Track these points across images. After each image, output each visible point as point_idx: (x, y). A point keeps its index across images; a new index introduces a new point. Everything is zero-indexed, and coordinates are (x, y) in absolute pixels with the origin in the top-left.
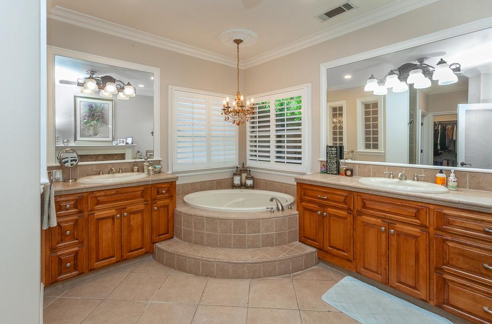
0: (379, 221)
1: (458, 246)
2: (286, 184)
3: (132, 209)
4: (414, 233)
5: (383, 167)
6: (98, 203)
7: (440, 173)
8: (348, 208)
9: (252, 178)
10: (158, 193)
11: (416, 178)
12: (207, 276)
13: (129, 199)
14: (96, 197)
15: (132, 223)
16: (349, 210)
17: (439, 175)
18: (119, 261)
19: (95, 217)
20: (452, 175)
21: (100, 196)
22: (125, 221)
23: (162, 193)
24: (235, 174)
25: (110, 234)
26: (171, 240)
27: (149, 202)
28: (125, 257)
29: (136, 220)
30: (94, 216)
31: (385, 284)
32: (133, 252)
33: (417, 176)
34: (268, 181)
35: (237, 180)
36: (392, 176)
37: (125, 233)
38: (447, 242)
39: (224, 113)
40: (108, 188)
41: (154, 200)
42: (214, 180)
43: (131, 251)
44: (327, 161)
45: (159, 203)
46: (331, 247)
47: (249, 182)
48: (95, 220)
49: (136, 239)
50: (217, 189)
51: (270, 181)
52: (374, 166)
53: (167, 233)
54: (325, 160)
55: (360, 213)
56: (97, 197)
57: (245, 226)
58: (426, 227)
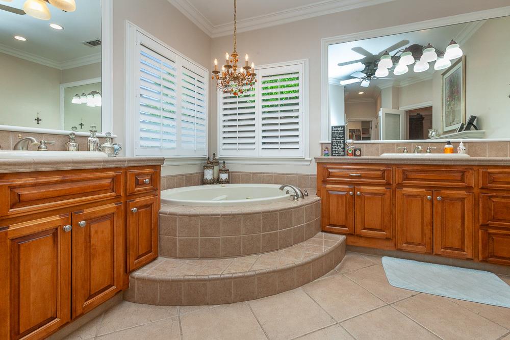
0: (424, 190)
1: (502, 200)
2: (275, 173)
3: (94, 213)
4: (461, 196)
5: (391, 145)
6: (19, 201)
7: (448, 144)
8: (387, 183)
9: (227, 171)
10: (138, 183)
11: (428, 150)
12: (243, 300)
13: (87, 194)
14: (12, 188)
15: (93, 241)
16: (388, 184)
17: (447, 146)
18: (68, 323)
19: (11, 236)
20: (461, 144)
21: (20, 186)
22: (80, 239)
23: (144, 184)
24: (206, 167)
25: (46, 271)
26: (156, 261)
27: (123, 200)
28: (79, 312)
29: (101, 233)
30: (6, 234)
31: (430, 254)
32: (95, 298)
33: (430, 148)
34: (250, 173)
35: (209, 175)
36: (405, 150)
37: (80, 262)
38: (492, 199)
39: (215, 78)
40: (43, 169)
41: (131, 195)
42: (183, 175)
43: (90, 297)
44: (332, 142)
45: (139, 200)
46: (365, 229)
47: (224, 176)
48: (9, 242)
49: (99, 270)
50: (186, 186)
51: (253, 173)
52: (382, 145)
53: (150, 251)
54: (330, 142)
55: (400, 186)
56: (16, 187)
57: (277, 220)
58: (471, 187)
